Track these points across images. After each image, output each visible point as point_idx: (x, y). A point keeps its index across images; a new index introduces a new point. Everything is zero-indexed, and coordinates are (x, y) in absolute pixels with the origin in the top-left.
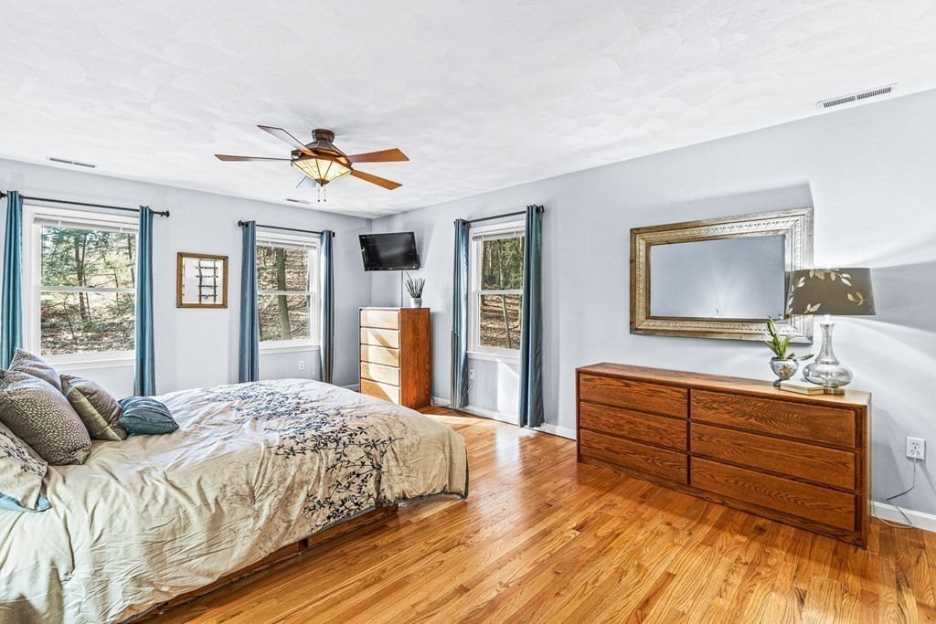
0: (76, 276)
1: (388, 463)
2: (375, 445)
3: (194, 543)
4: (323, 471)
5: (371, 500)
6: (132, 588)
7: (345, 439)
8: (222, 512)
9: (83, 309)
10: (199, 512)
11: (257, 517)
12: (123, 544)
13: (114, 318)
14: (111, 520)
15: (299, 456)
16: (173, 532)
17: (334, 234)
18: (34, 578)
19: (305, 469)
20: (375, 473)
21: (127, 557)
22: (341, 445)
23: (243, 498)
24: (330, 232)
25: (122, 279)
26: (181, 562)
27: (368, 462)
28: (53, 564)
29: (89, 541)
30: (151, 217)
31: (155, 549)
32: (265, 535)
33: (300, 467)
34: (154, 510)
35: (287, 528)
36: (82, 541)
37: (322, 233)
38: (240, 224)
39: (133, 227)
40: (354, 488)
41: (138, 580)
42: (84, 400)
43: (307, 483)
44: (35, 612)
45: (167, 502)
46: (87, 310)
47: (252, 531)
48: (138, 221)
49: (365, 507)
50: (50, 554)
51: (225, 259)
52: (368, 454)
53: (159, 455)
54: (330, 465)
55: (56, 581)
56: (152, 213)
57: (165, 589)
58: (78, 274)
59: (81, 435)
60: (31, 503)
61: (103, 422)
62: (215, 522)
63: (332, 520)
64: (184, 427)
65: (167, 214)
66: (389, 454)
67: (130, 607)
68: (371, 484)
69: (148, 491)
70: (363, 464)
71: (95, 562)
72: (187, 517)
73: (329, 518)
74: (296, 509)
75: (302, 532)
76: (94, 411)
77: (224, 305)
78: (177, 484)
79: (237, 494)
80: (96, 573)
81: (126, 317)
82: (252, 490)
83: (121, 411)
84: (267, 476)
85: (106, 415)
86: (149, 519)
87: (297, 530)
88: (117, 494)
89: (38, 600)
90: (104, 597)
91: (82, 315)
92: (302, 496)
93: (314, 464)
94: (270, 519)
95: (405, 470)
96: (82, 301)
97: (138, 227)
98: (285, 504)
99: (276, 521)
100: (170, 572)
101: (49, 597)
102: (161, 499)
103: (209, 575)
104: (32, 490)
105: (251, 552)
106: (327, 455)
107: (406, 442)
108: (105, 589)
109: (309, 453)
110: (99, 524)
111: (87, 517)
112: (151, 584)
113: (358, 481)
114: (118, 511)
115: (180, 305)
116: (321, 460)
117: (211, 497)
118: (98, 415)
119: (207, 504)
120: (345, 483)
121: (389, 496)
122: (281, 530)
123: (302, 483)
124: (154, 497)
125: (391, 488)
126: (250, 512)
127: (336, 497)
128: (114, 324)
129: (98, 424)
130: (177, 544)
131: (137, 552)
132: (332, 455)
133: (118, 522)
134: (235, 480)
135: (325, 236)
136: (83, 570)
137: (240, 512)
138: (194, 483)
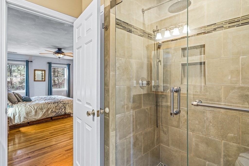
0: (9, 73)
1: (67, 107)
2: (65, 104)
3: (33, 114)
4: (54, 107)
5: (63, 112)
6: (24, 119)
7: (59, 102)
8: (37, 111)
9: (11, 82)
10: (34, 110)
11: (43, 112)
12: (23, 113)
13: (20, 85)
14: (21, 109)
15: (50, 104)
16: (30, 112)
17: (70, 65)
18: (12, 115)
19: (51, 106)
20: (64, 108)
21: (23, 114)
22: (58, 103)
23: (40, 109)
24: (69, 64)
25: (22, 74)
26: (31, 117)
27: (63, 106)
28: (14, 113)
29: (18, 111)
30: (28, 62)
31: (27, 114)
32: (44, 115)
33: (50, 106)
34: (27, 109)
35: (48, 115)
36: (17, 111)
37: (67, 64)
38: (48, 63)
39: (25, 64)
40: (60, 110)
41: (25, 118)
42: (17, 95)
43: (52, 108)
44: (12, 119)
45: (29, 108)
46: (12, 83)
47: (42, 114)
48: (26, 63)
49: (62, 113)
50: (13, 112)
51: (45, 71)
52: (63, 105)
53: (28, 104)
54: (56, 106)
55: (14, 116)
56: (29, 61)
57: (28, 120)
58: (10, 72)
59: (16, 100)
60: (11, 106)
61: (20, 99)
62: (36, 112)
63: (56, 115)
64: (32, 101)
65: (32, 61)
66: (67, 105)
67: (24, 121)
68: (63, 110)
69: (26, 106)
70: (62, 106)
71: (19, 114)
72: (32, 110)
73: (55, 114)
74: (49, 112)
75: (50, 116)
76: (18, 97)
77: (45, 81)
78: (31, 106)
79: (40, 108)
80: (19, 116)
81: (23, 84)
82: (42, 108)
83: (22, 98)
84: (45, 106)
85: (20, 98)
86: (26, 110)
87: (50, 115)
88: (22, 106)
89: (12, 117)
90: (20, 119)
91: (11, 84)
92: (51, 110)
93: (53, 106)
94: (45, 113)
95: (71, 108)
96: (11, 80)
97: (26, 64)
98: (47, 111)
99: (46, 113)
100: (29, 117)
101: (13, 118)
102: (28, 108)
103: (35, 119)
104: (11, 105)
105: (42, 117)
106: (55, 105)
107: (71, 104)
108: (20, 118)
109: (52, 104)
110: (20, 110)
111: (18, 108)
112: (27, 119)
113: (61, 109)
114: (22, 108)
115: (35, 81)
116: (54, 105)
117: (35, 108)
118: (19, 98)
119: (35, 109)
120: (59, 109)
121: (67, 112)
122: (47, 115)
123: (50, 108)
124: (27, 107)
125: (67, 111)
126: (41, 111)
127: (57, 111)
128: (20, 86)
129: (19, 99)
130: (30, 114)
131: (25, 114)
132: (56, 105)
133: (22, 110)
134: (39, 106)
135: (68, 65)
136: (17, 115)
137: (40, 111)
138: (33, 106)
